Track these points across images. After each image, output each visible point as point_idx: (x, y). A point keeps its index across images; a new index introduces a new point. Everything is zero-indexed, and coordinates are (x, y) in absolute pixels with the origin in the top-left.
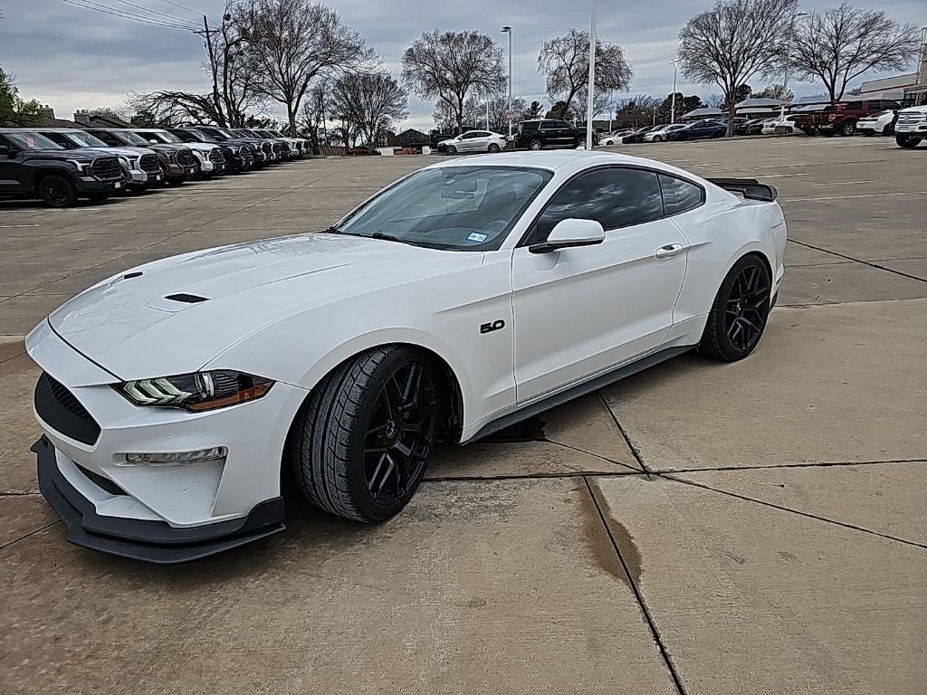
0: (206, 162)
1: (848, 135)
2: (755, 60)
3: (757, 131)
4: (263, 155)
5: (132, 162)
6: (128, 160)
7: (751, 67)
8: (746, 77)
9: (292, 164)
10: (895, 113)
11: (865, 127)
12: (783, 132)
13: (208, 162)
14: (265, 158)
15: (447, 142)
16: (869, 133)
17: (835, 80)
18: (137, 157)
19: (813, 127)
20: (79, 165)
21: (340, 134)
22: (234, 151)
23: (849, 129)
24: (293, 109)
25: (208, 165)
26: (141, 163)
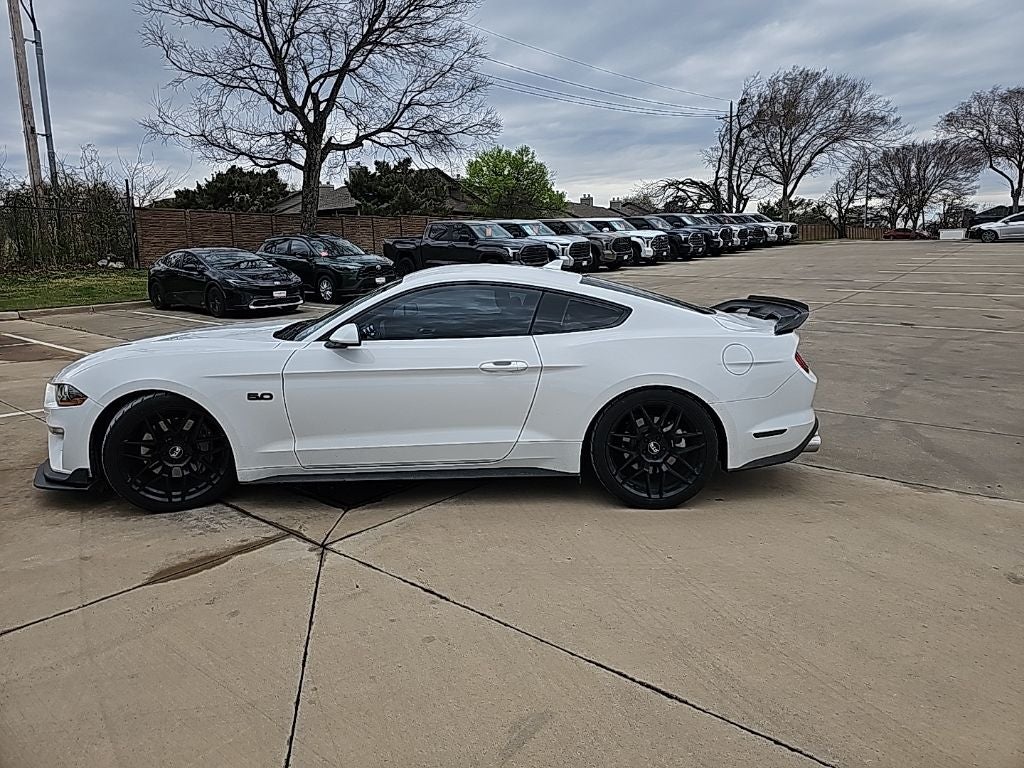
0: (647, 249)
4: (719, 242)
5: (563, 249)
6: (560, 247)
9: (765, 251)
13: (650, 249)
14: (721, 244)
15: (984, 226)
18: (568, 245)
20: (511, 251)
21: (886, 213)
22: (683, 238)
24: (789, 191)
25: (648, 251)
26: (570, 250)
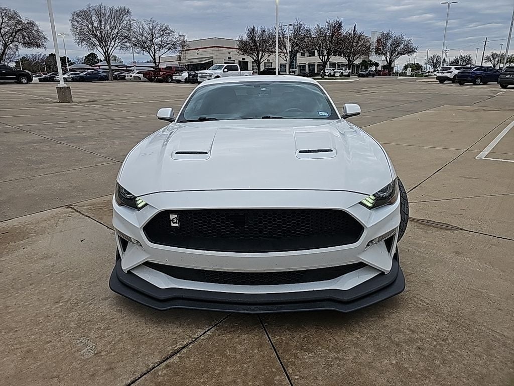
1: (170, 83)
2: (115, 40)
3: (123, 78)
7: (115, 44)
8: (113, 49)
10: (188, 73)
11: (177, 79)
12: (137, 79)
16: (179, 82)
17: (155, 55)
19: (153, 78)
23: (169, 80)
